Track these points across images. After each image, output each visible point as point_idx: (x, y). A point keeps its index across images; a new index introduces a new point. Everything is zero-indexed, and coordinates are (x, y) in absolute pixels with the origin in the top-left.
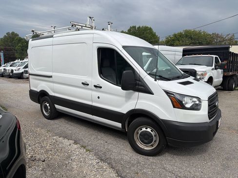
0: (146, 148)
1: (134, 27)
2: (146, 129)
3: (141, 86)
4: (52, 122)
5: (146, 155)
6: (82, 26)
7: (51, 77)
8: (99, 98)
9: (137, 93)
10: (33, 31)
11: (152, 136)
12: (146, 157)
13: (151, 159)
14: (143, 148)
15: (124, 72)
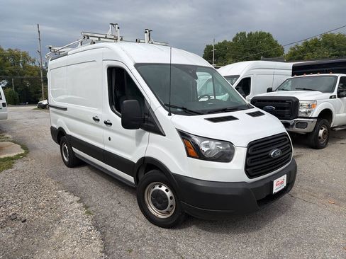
0: (160, 216)
1: (243, 34)
2: (160, 187)
3: (151, 122)
4: (70, 170)
5: (159, 226)
6: (99, 38)
7: (65, 109)
8: (110, 139)
9: (147, 133)
10: (50, 48)
11: (167, 199)
12: (158, 229)
13: (164, 232)
14: (156, 214)
15: (125, 102)
